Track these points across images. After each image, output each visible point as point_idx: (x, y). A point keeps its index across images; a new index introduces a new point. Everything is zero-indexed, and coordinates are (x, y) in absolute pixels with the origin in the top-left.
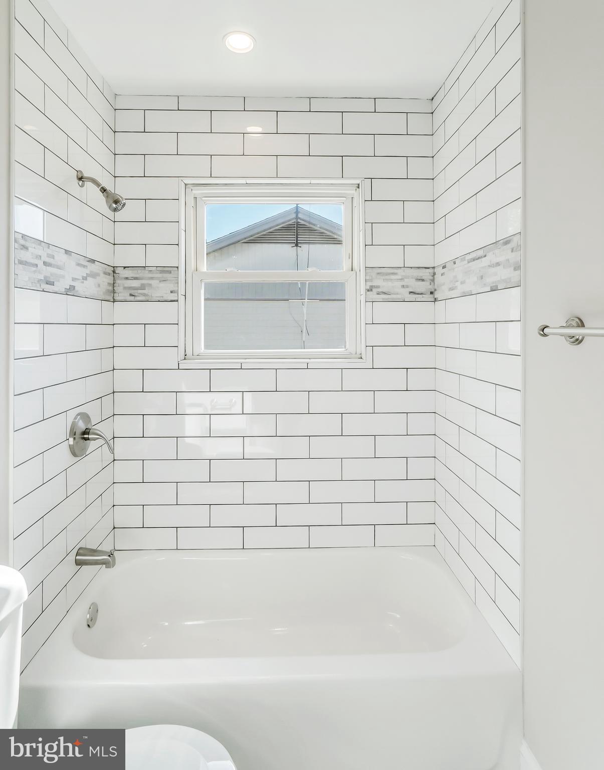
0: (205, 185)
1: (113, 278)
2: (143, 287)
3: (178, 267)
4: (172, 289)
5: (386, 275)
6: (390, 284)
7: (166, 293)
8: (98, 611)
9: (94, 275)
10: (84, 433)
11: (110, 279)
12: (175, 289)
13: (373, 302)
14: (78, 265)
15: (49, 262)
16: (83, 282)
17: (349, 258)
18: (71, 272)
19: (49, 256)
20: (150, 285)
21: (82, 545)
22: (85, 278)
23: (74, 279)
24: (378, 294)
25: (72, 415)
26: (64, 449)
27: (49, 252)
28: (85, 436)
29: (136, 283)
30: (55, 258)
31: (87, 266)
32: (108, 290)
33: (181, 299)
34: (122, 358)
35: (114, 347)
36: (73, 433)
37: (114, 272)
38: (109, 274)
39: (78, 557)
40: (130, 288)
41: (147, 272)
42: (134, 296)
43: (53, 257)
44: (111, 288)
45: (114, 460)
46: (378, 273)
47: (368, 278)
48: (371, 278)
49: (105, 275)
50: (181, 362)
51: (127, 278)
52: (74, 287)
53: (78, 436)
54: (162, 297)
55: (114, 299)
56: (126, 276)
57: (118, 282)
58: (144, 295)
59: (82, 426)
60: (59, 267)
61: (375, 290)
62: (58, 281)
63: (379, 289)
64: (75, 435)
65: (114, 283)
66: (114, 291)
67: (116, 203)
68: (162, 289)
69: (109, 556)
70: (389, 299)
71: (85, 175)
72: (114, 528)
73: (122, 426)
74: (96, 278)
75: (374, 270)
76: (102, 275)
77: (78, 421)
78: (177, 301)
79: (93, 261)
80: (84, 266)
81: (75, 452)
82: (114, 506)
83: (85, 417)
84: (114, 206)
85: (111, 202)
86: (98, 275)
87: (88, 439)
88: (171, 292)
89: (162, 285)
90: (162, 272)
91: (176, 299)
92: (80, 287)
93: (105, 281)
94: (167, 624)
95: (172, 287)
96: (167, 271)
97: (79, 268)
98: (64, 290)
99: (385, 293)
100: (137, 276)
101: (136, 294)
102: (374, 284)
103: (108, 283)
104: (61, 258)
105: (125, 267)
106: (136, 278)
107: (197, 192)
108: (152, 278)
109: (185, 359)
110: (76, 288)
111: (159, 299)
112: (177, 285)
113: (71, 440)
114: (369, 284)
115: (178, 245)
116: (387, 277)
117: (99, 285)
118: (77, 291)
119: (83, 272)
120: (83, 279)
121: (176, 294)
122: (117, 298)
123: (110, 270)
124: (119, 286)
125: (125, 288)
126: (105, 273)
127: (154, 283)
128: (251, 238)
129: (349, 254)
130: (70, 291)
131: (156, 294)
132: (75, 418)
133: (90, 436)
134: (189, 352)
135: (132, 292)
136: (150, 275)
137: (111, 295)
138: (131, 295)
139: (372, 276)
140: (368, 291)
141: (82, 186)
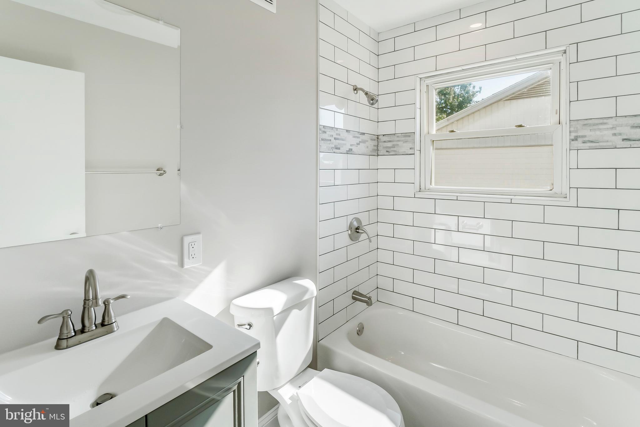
0: (433, 77)
1: (377, 142)
2: (394, 146)
3: (414, 133)
4: (411, 147)
5: (594, 126)
6: (598, 133)
7: (407, 150)
8: (363, 328)
9: (364, 142)
10: (357, 229)
11: (375, 143)
12: (413, 146)
13: (578, 150)
14: (354, 137)
15: (337, 137)
16: (357, 146)
17: (556, 113)
18: (350, 141)
19: (337, 134)
20: (398, 145)
21: (356, 289)
22: (358, 144)
23: (351, 145)
24: (583, 143)
25: (350, 218)
26: (346, 235)
27: (338, 132)
28: (357, 230)
29: (389, 144)
30: (341, 135)
31: (360, 137)
32: (374, 149)
33: (417, 153)
34: (382, 189)
35: (378, 182)
36: (350, 228)
37: (378, 138)
38: (374, 140)
39: (353, 295)
40: (387, 147)
41: (396, 137)
42: (388, 152)
43: (339, 135)
44: (376, 148)
45: (378, 248)
46: (584, 125)
47: (572, 129)
48: (575, 129)
49: (371, 141)
50: (416, 193)
51: (385, 142)
52: (352, 149)
53: (353, 229)
54: (405, 152)
55: (378, 154)
56: (384, 140)
57: (380, 144)
58: (395, 151)
59: (356, 224)
60: (343, 140)
61: (580, 140)
62: (343, 147)
63: (585, 138)
64: (351, 229)
65: (378, 145)
66: (378, 150)
67: (372, 100)
68: (405, 147)
69: (369, 299)
70: (597, 146)
71: (359, 87)
72: (377, 288)
73: (383, 229)
74: (365, 143)
75: (579, 122)
76: (370, 141)
77: (354, 221)
78: (414, 154)
79: (364, 134)
80: (358, 137)
81: (351, 238)
82: (377, 275)
83: (358, 220)
84: (372, 102)
85: (370, 100)
86: (367, 141)
87: (358, 232)
88: (410, 149)
89: (405, 144)
90: (405, 136)
91: (413, 153)
92: (355, 149)
93: (371, 144)
94: (403, 353)
95: (410, 145)
96: (409, 136)
97: (355, 139)
98: (346, 151)
99: (592, 142)
100: (390, 140)
101: (390, 151)
102: (580, 134)
103: (374, 145)
104: (344, 135)
105: (384, 135)
106: (390, 141)
107: (428, 81)
108: (399, 141)
109: (420, 191)
110: (353, 150)
111: (402, 153)
112: (414, 144)
113: (349, 231)
114: (573, 135)
115: (414, 118)
116: (595, 127)
117: (367, 147)
118: (353, 151)
119: (358, 140)
120: (357, 144)
121: (413, 150)
122: (379, 154)
123: (375, 137)
124: (380, 147)
125: (384, 147)
126: (372, 140)
127: (400, 143)
128: (513, 96)
129: (557, 110)
130: (349, 152)
131: (402, 150)
132: (352, 220)
133: (359, 231)
134: (423, 187)
135: (388, 150)
136: (398, 139)
137: (376, 152)
138: (387, 151)
139: (577, 128)
140: (573, 140)
141: (357, 93)
